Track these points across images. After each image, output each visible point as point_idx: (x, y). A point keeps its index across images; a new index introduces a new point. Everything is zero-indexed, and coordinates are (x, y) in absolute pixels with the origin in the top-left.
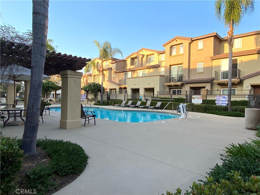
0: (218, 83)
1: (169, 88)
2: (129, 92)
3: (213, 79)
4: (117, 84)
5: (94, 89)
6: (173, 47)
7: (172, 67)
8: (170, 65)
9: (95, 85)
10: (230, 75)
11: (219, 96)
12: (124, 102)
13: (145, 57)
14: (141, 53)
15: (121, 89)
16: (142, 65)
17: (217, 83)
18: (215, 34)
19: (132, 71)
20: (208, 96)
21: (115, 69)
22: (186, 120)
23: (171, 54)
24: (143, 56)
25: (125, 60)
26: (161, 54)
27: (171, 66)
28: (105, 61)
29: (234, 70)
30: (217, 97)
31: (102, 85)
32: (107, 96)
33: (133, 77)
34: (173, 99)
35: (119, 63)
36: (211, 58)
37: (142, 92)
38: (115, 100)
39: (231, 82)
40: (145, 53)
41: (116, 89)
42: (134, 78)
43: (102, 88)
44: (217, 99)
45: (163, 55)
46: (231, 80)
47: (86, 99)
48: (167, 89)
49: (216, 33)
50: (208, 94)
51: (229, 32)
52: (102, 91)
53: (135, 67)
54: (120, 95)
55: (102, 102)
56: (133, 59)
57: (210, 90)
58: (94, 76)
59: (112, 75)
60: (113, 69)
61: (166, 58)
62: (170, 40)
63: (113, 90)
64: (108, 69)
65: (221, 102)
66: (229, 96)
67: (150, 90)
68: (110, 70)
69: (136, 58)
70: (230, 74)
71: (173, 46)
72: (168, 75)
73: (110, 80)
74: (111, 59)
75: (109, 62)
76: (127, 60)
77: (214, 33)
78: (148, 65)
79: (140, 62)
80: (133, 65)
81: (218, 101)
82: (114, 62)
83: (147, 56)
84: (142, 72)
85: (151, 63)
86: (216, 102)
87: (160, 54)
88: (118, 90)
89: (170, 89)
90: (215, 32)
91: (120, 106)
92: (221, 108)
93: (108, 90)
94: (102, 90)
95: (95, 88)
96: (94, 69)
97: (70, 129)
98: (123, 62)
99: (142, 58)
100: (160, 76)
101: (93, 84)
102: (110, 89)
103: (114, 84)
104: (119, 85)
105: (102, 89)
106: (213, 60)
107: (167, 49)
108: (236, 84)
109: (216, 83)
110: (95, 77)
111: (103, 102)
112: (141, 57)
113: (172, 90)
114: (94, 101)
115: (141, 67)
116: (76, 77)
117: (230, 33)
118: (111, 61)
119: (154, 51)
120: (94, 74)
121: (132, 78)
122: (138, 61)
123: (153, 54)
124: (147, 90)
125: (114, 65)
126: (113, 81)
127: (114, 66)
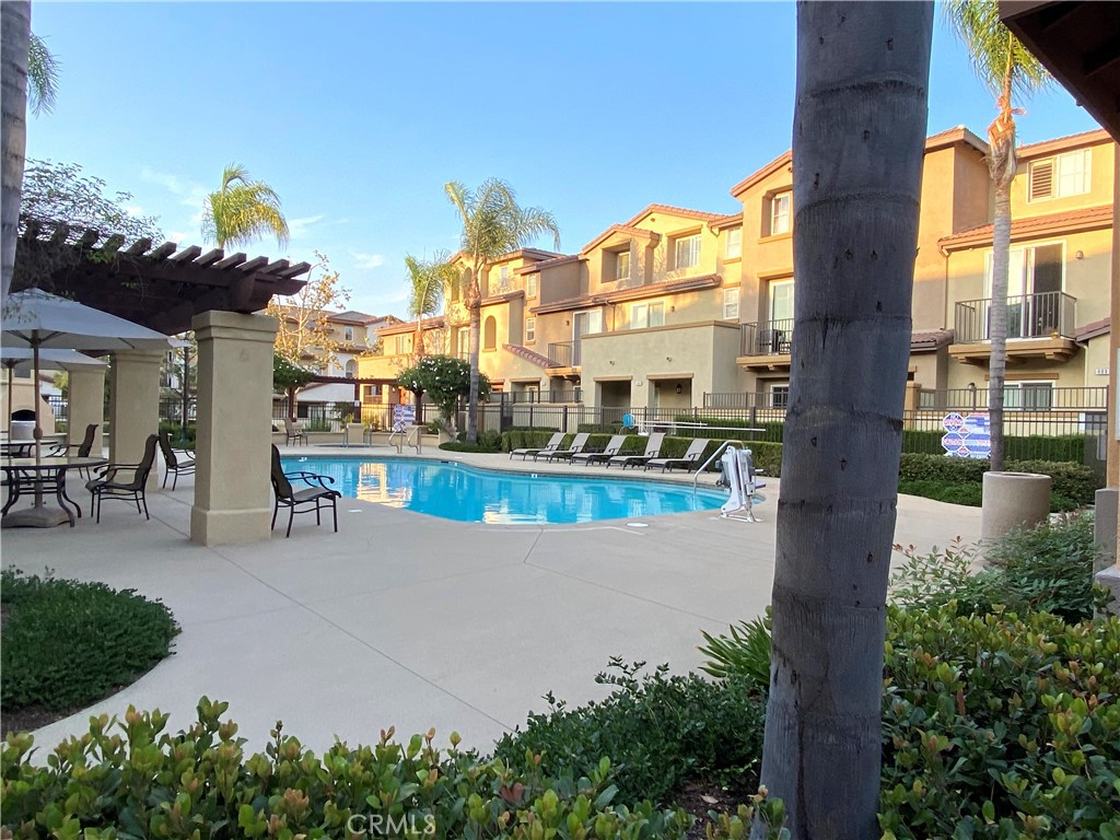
0: (967, 358)
1: (758, 379)
2: (590, 395)
3: (950, 340)
4: (543, 359)
5: (443, 383)
6: (778, 197)
7: (772, 284)
8: (761, 279)
9: (448, 365)
10: (999, 323)
11: (957, 414)
12: (557, 439)
13: (664, 241)
14: (646, 225)
15: (558, 381)
16: (649, 280)
17: (963, 356)
18: (960, 136)
19: (604, 305)
20: (919, 413)
21: (539, 298)
22: (749, 519)
23: (766, 230)
24: (655, 238)
25: (580, 258)
26: (726, 231)
27: (766, 280)
28: (497, 263)
29: (1046, 296)
30: (949, 418)
31: (472, 368)
32: (502, 412)
33: (610, 330)
34: (766, 425)
35: (554, 274)
36: (942, 243)
37: (640, 396)
38: (526, 429)
39: (1003, 352)
40: (665, 225)
41: (537, 383)
42: (615, 334)
43: (472, 380)
44: (948, 427)
45: (735, 233)
46: (1004, 344)
47: (414, 423)
48: (750, 384)
49: (965, 129)
50: (922, 405)
51: (994, 126)
52: (474, 389)
53: (620, 285)
54: (552, 410)
55: (473, 438)
56: (613, 254)
57: (934, 388)
58: (456, 328)
59: (526, 323)
60: (527, 296)
61: (745, 249)
62: (762, 168)
63: (528, 388)
64: (508, 299)
65: (964, 443)
66: (995, 416)
67: (679, 386)
68: (517, 302)
69: (625, 247)
70: (998, 315)
71: (775, 195)
72: (755, 319)
73: (517, 347)
74: (521, 257)
75: (515, 270)
76: (587, 257)
77: (955, 131)
78: (674, 277)
79: (641, 265)
80: (615, 280)
81: (955, 437)
82: (534, 268)
83: (672, 238)
84: (646, 309)
85: (688, 270)
86: (944, 442)
87: (721, 229)
88: (547, 388)
89: (762, 382)
90: (961, 127)
91: (535, 454)
92: (961, 471)
93: (507, 388)
94: (474, 387)
95: (447, 379)
96: (455, 297)
97: (221, 545)
98: (572, 268)
99: (651, 248)
100: (718, 324)
101: (437, 362)
102: (516, 384)
103: (531, 361)
104: (552, 365)
105: (475, 383)
106: (950, 251)
107: (752, 206)
108: (1049, 360)
109: (961, 357)
110: (459, 334)
111: (478, 439)
112: (642, 244)
113: (774, 385)
114: (444, 434)
115: (648, 288)
116: (247, 335)
117: (1000, 129)
118: (519, 263)
119: (700, 216)
120: (454, 319)
121: (605, 334)
122: (635, 259)
123: (697, 231)
124: (662, 386)
125: (533, 281)
126: (528, 348)
127: (532, 286)
